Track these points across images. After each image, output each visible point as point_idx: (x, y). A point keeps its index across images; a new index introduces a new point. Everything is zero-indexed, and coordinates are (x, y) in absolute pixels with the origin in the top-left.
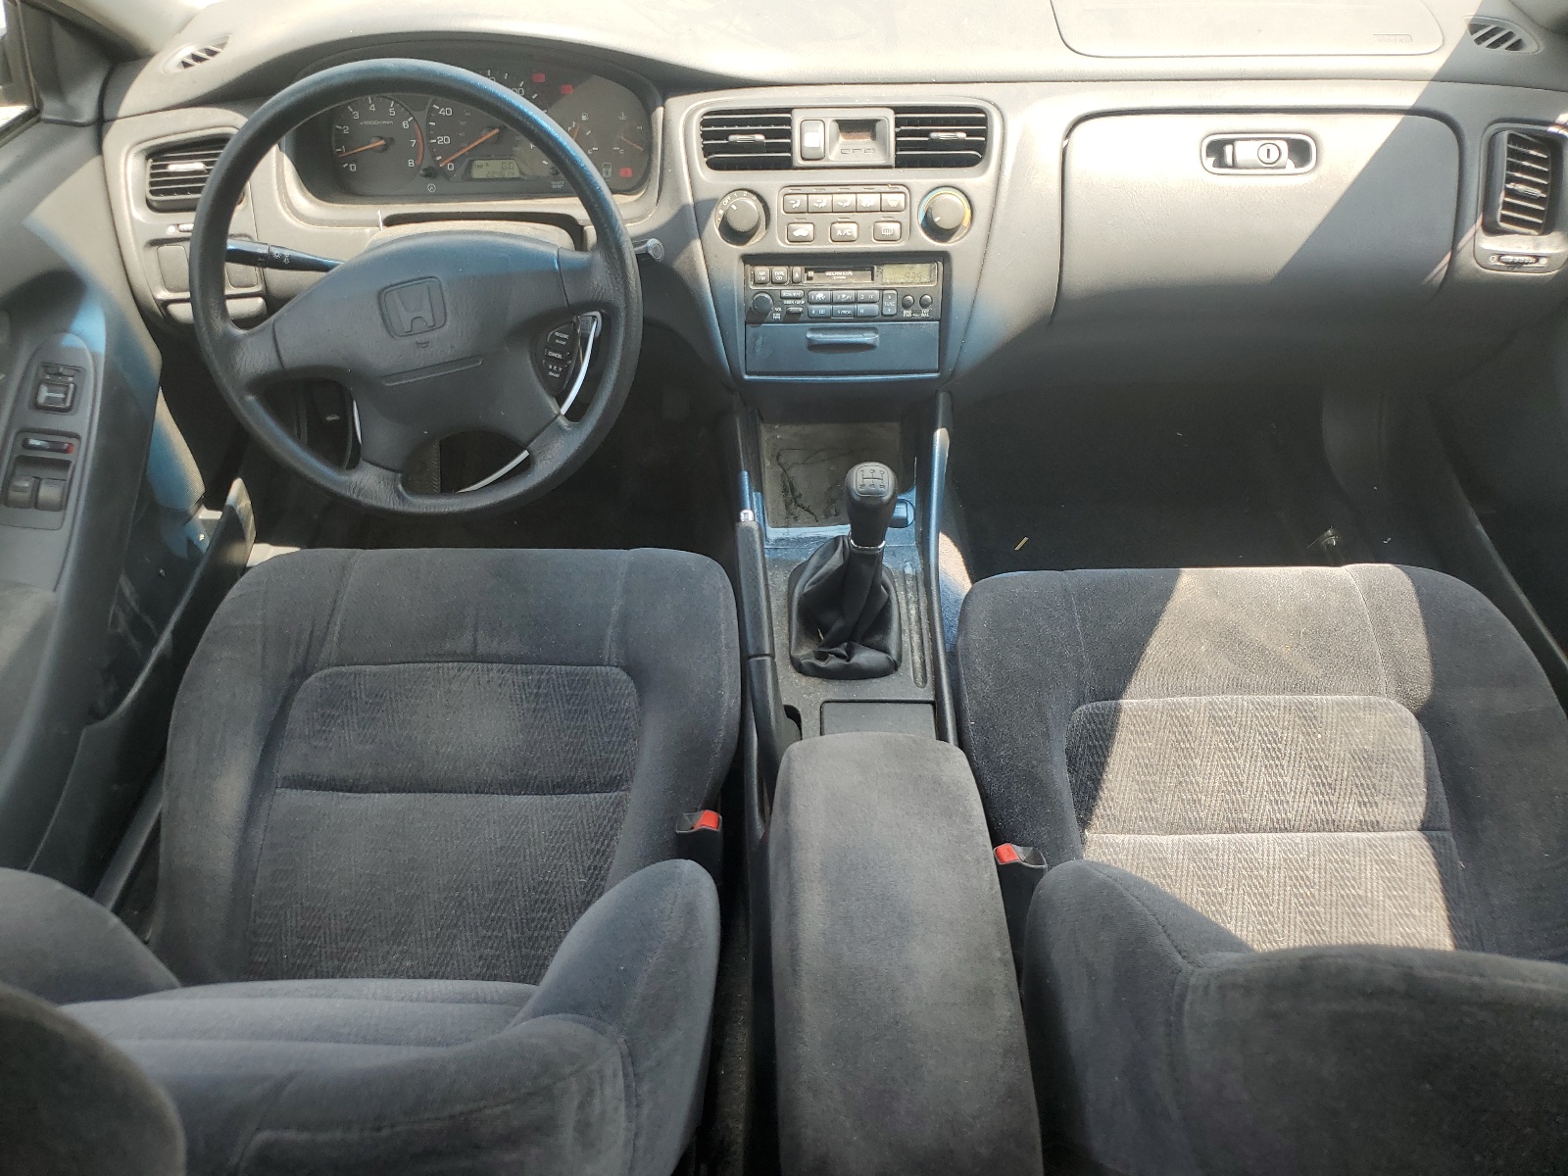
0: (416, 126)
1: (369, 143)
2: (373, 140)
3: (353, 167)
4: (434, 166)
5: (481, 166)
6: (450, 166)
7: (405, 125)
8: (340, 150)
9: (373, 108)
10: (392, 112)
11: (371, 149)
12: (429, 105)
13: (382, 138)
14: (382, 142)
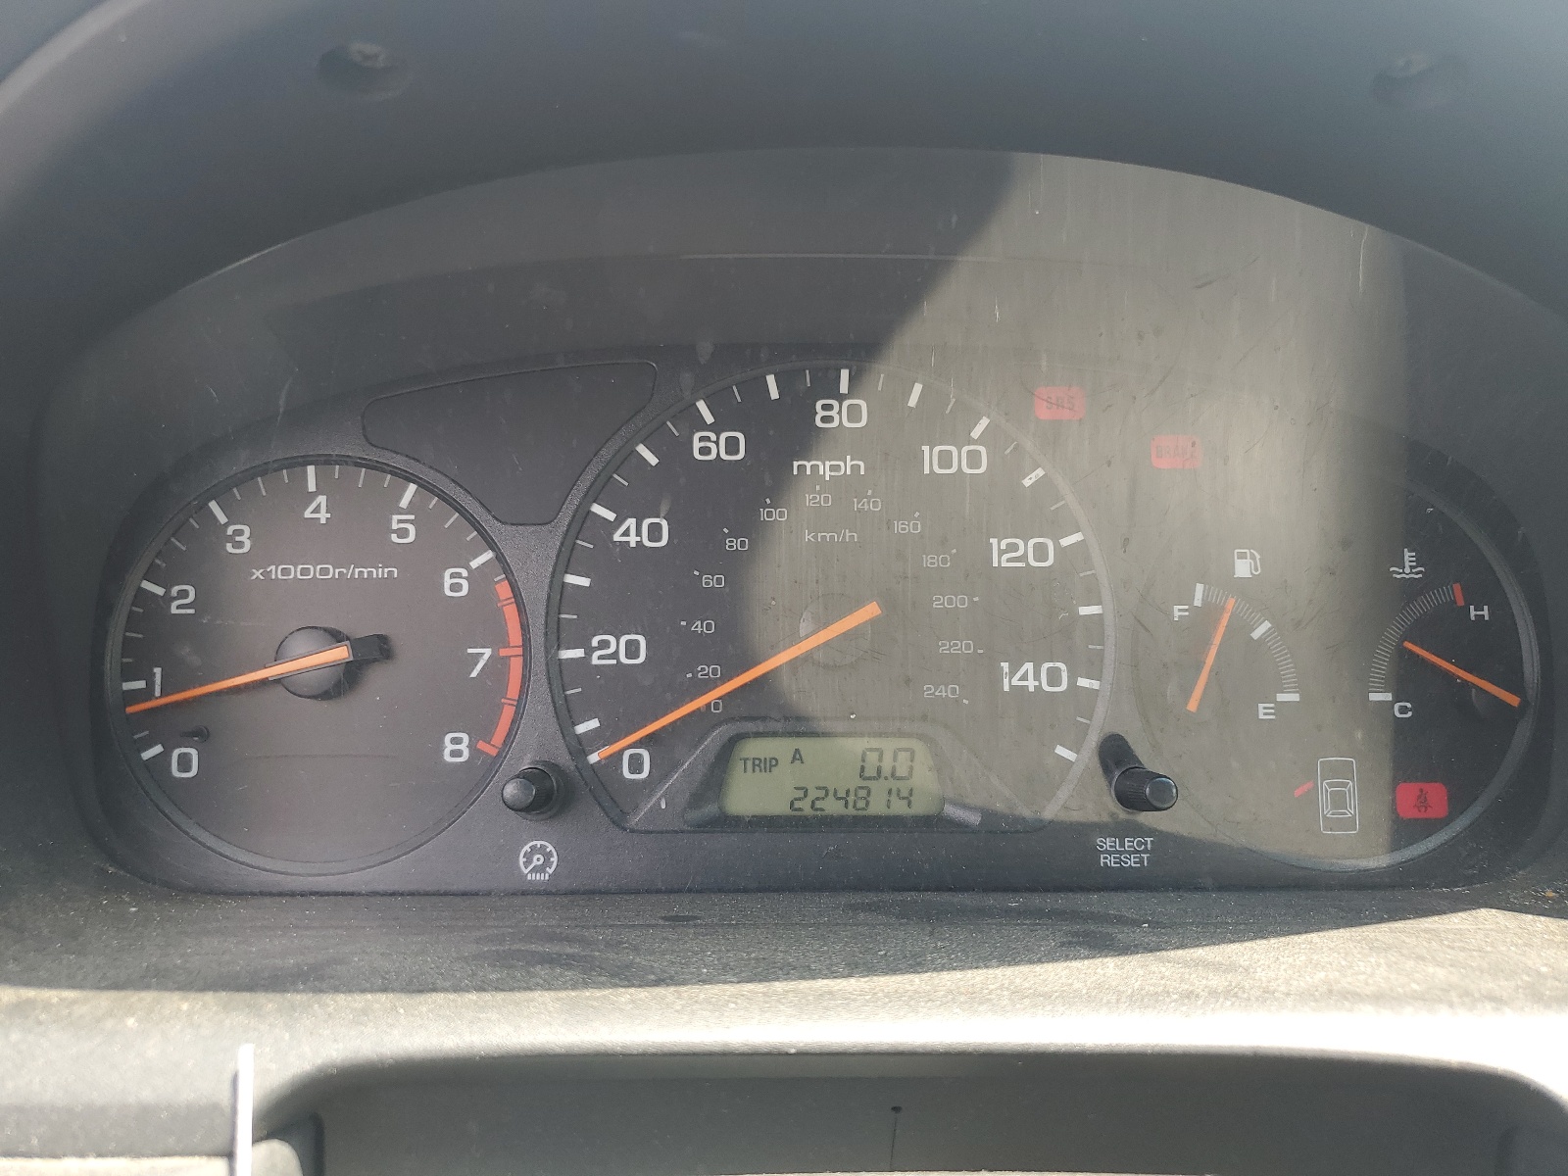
0: (504, 590)
1: (278, 657)
2: (299, 643)
3: (186, 762)
4: (564, 759)
5: (769, 764)
6: (636, 765)
7: (454, 582)
8: (141, 684)
9: (319, 510)
10: (403, 528)
11: (278, 681)
12: (574, 499)
13: (336, 637)
14: (341, 653)
